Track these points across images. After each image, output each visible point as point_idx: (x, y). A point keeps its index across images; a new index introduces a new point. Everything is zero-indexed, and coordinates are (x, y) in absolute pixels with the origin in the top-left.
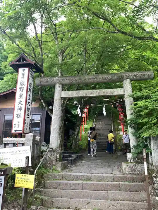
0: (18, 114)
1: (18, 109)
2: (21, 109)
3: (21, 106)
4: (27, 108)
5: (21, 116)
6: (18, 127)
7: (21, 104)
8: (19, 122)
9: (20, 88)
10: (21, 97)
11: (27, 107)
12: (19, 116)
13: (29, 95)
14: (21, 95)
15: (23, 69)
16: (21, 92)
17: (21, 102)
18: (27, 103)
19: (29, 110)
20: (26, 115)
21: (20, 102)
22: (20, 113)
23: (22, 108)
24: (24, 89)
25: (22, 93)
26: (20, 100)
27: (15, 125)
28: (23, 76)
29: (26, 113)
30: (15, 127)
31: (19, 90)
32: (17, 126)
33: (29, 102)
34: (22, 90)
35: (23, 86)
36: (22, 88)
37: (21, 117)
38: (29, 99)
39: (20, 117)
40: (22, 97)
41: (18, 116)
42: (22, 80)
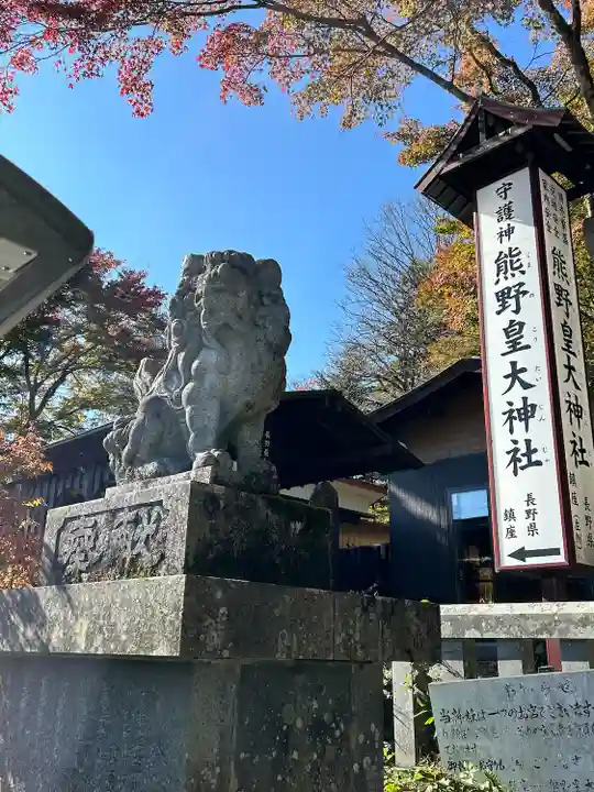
0: (513, 446)
1: (511, 418)
2: (527, 412)
3: (525, 399)
4: (564, 407)
5: (534, 458)
6: (532, 529)
7: (526, 386)
8: (530, 499)
9: (502, 296)
10: (515, 346)
11: (563, 398)
12: (524, 458)
13: (564, 325)
14: (514, 333)
15: (499, 184)
16: (508, 315)
17: (523, 370)
18: (562, 373)
19: (579, 417)
20: (568, 448)
21: (515, 374)
22: (528, 442)
23: (534, 407)
24: (525, 293)
25: (518, 318)
26: (514, 364)
27: (510, 515)
28: (504, 225)
29: (567, 438)
30: (511, 533)
31: (496, 306)
32: (521, 524)
33: (570, 368)
34: (512, 302)
35: (519, 278)
36: (513, 293)
37: (538, 463)
38: (568, 348)
39: (531, 464)
40: (524, 342)
41: (515, 460)
42: (505, 247)
